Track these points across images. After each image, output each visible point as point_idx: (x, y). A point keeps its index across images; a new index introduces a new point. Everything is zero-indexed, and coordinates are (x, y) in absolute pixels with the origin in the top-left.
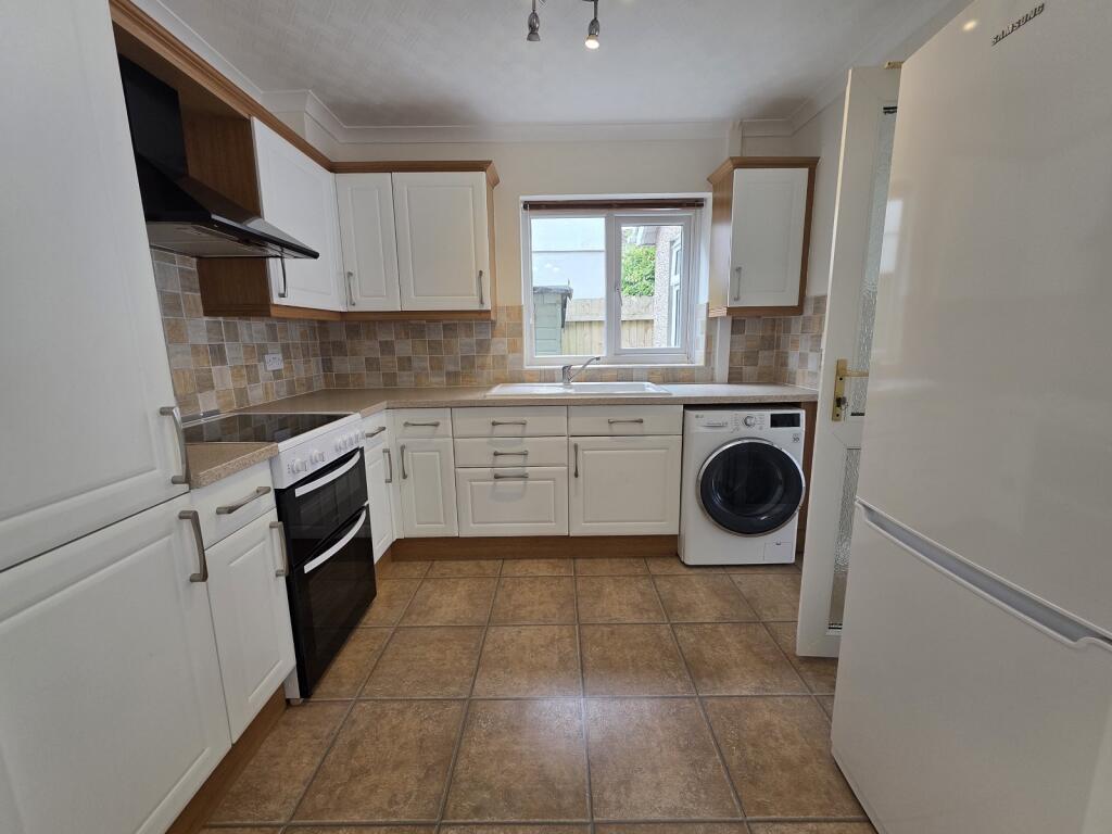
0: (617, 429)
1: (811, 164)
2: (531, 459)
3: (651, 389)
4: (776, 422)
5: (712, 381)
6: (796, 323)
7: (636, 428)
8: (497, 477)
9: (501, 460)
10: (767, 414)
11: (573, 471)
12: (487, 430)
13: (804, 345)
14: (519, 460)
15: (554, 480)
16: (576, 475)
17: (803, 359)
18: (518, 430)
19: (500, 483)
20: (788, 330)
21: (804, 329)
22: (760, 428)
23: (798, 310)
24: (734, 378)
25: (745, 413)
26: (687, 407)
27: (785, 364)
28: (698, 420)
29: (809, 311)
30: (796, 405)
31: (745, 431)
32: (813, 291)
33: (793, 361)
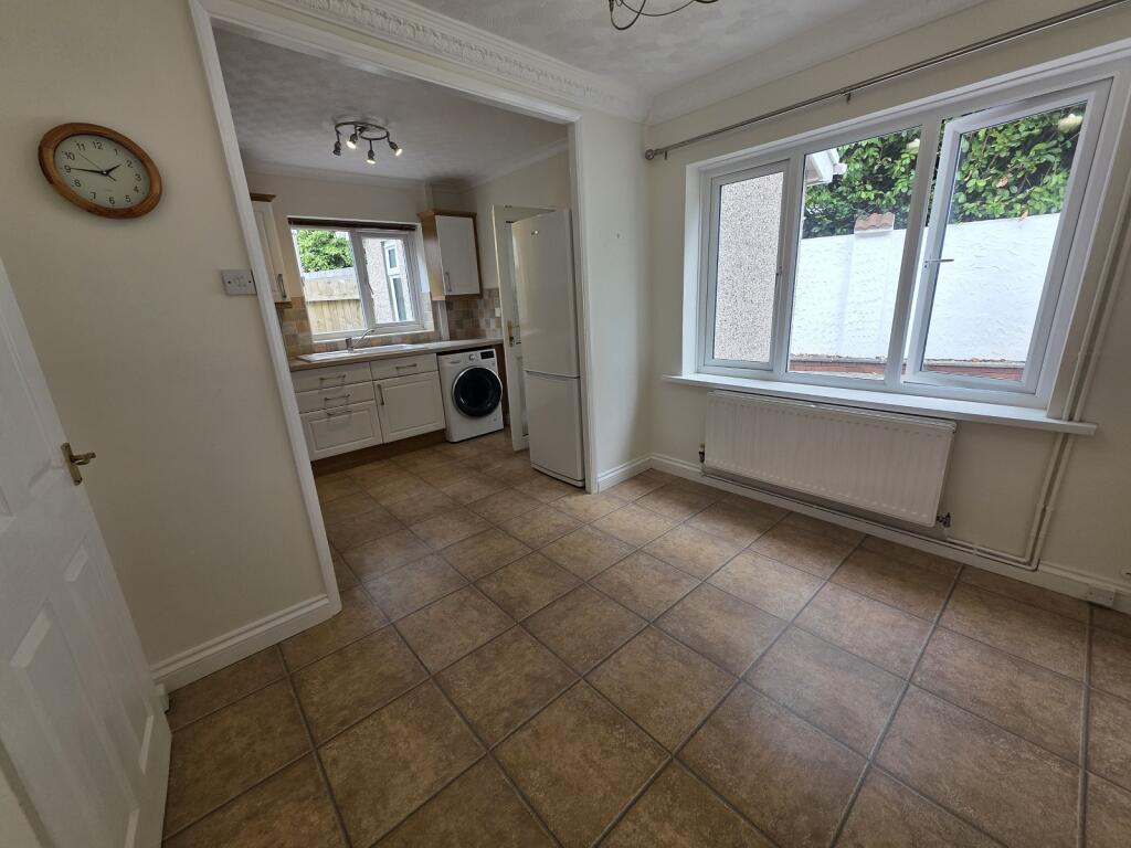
0: (402, 372)
1: (473, 216)
2: (351, 399)
3: (408, 347)
4: (485, 356)
5: (440, 340)
6: (480, 303)
7: (412, 370)
8: (330, 415)
9: (330, 403)
10: (479, 352)
11: (379, 402)
12: (317, 384)
13: (487, 315)
14: (344, 401)
15: (368, 409)
16: (383, 404)
17: (488, 324)
18: (339, 381)
19: (332, 418)
20: (476, 307)
21: (485, 306)
22: (476, 360)
23: (480, 296)
24: (453, 337)
25: (469, 353)
26: (439, 354)
27: (478, 326)
28: (447, 360)
29: (486, 297)
30: (490, 347)
31: (470, 363)
32: (488, 285)
33: (483, 324)
